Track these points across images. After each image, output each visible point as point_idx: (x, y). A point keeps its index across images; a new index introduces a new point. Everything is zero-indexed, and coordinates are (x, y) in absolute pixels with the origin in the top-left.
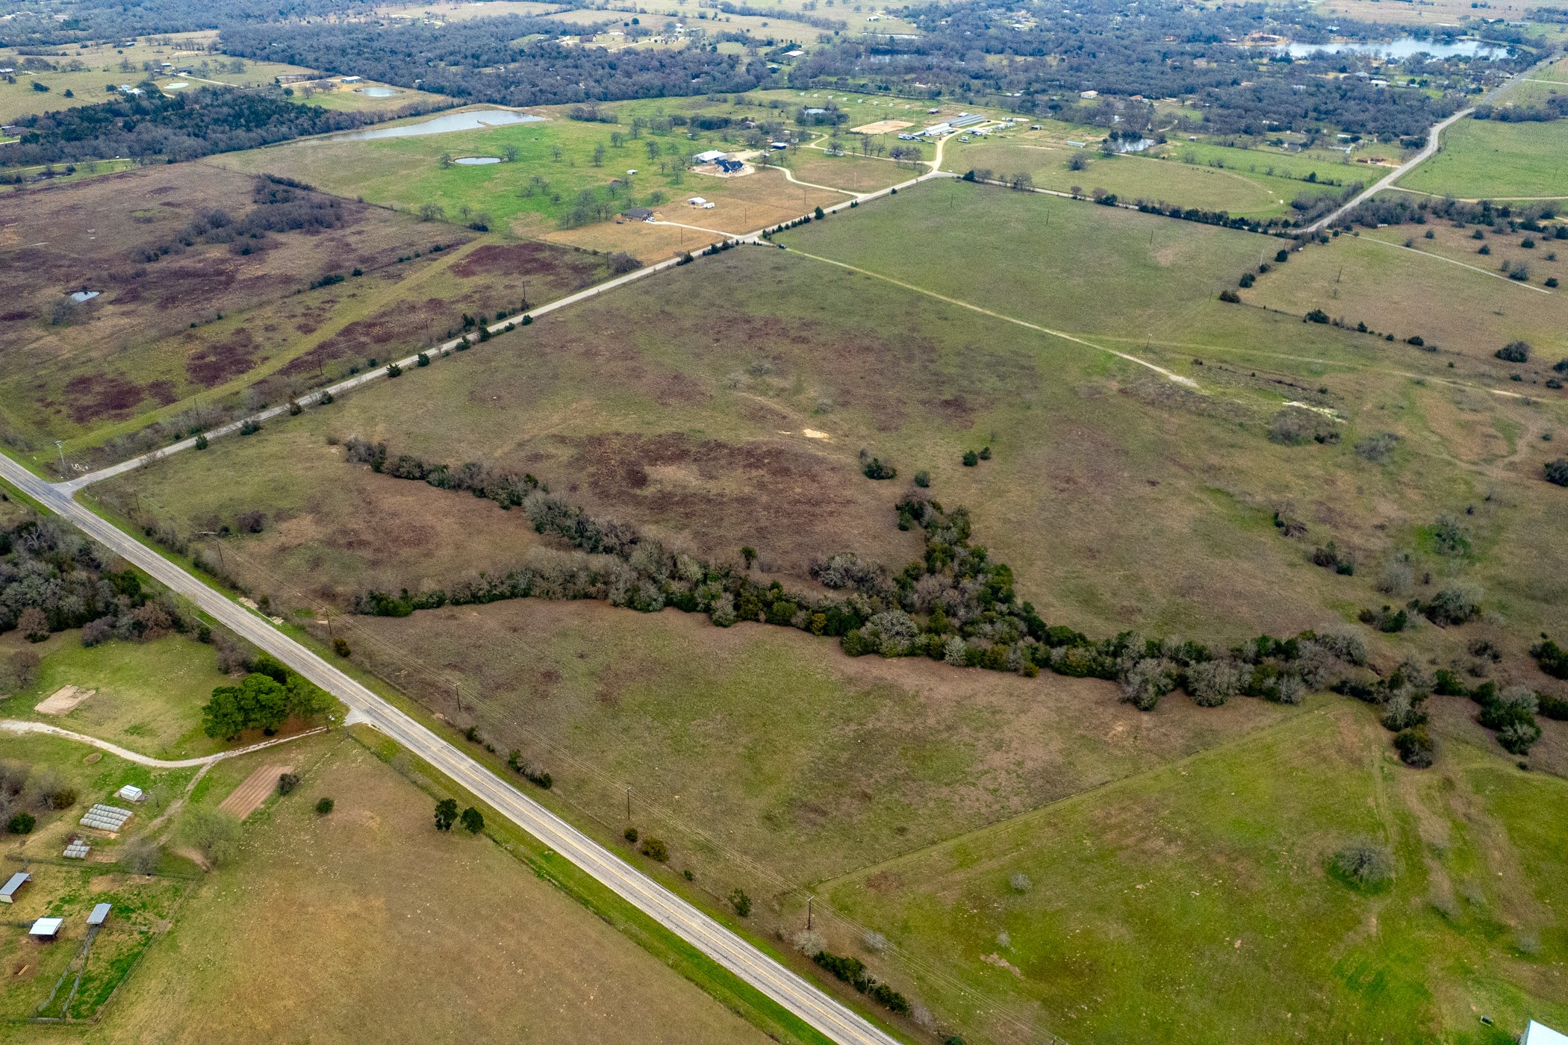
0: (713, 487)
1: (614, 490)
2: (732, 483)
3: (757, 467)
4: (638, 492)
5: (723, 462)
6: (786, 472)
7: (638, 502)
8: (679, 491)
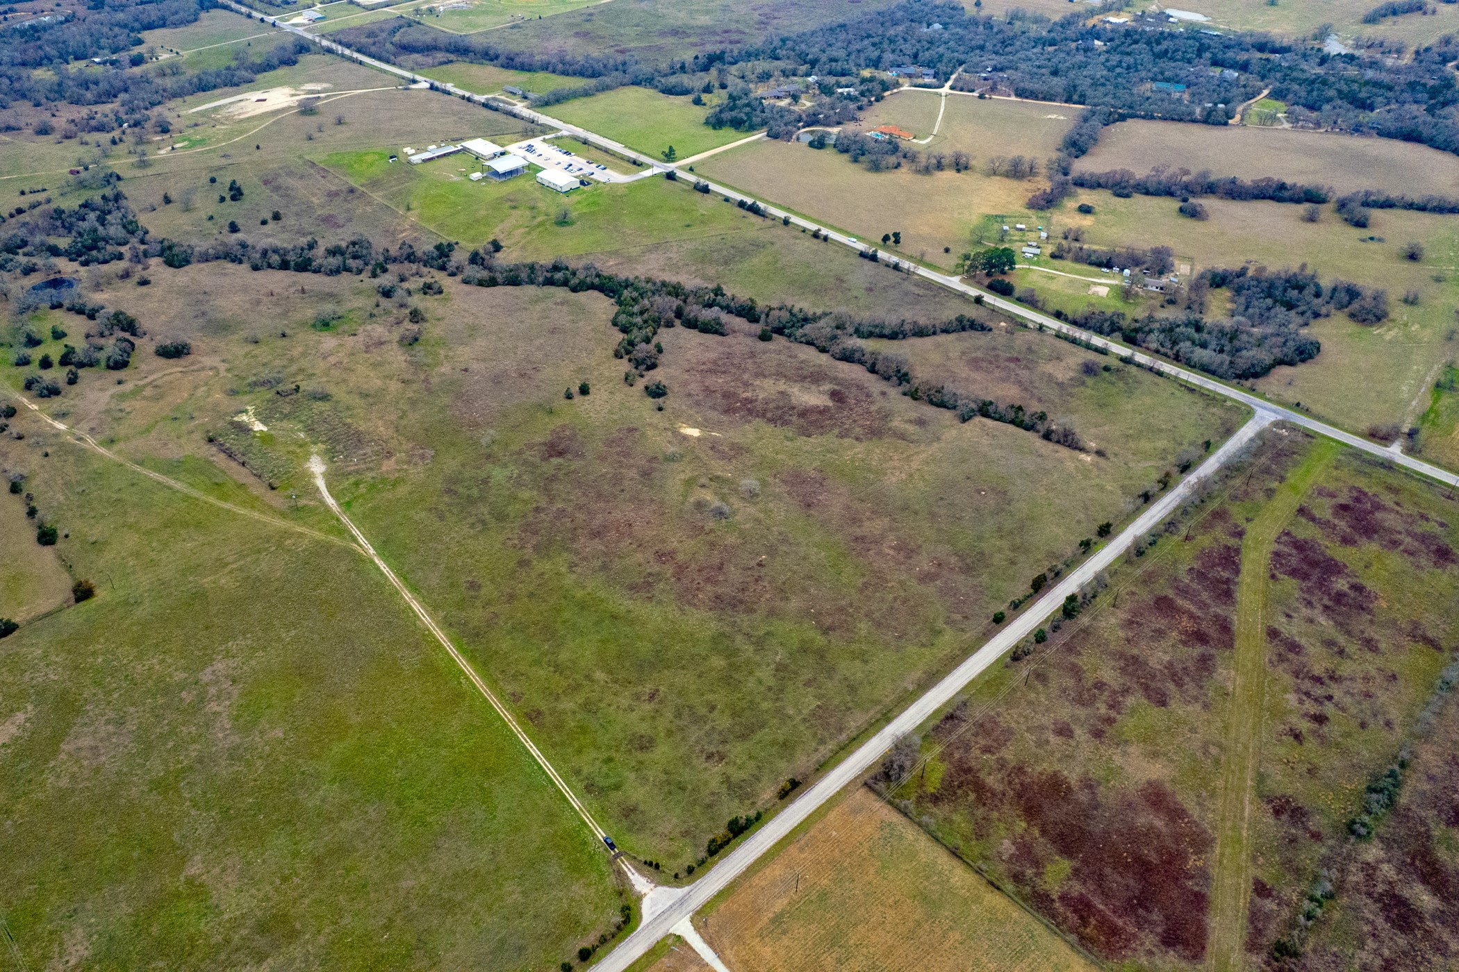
0: (782, 386)
1: (854, 390)
2: (766, 389)
3: (746, 399)
4: (836, 387)
5: (771, 406)
6: (726, 395)
7: (834, 380)
8: (806, 385)
